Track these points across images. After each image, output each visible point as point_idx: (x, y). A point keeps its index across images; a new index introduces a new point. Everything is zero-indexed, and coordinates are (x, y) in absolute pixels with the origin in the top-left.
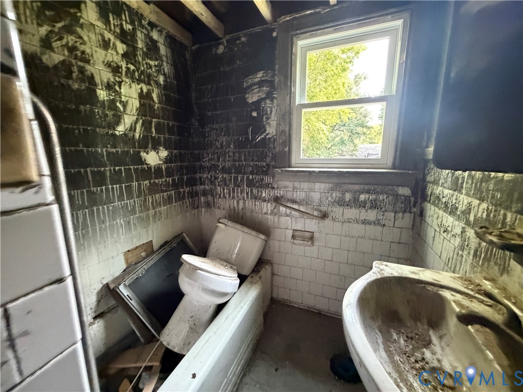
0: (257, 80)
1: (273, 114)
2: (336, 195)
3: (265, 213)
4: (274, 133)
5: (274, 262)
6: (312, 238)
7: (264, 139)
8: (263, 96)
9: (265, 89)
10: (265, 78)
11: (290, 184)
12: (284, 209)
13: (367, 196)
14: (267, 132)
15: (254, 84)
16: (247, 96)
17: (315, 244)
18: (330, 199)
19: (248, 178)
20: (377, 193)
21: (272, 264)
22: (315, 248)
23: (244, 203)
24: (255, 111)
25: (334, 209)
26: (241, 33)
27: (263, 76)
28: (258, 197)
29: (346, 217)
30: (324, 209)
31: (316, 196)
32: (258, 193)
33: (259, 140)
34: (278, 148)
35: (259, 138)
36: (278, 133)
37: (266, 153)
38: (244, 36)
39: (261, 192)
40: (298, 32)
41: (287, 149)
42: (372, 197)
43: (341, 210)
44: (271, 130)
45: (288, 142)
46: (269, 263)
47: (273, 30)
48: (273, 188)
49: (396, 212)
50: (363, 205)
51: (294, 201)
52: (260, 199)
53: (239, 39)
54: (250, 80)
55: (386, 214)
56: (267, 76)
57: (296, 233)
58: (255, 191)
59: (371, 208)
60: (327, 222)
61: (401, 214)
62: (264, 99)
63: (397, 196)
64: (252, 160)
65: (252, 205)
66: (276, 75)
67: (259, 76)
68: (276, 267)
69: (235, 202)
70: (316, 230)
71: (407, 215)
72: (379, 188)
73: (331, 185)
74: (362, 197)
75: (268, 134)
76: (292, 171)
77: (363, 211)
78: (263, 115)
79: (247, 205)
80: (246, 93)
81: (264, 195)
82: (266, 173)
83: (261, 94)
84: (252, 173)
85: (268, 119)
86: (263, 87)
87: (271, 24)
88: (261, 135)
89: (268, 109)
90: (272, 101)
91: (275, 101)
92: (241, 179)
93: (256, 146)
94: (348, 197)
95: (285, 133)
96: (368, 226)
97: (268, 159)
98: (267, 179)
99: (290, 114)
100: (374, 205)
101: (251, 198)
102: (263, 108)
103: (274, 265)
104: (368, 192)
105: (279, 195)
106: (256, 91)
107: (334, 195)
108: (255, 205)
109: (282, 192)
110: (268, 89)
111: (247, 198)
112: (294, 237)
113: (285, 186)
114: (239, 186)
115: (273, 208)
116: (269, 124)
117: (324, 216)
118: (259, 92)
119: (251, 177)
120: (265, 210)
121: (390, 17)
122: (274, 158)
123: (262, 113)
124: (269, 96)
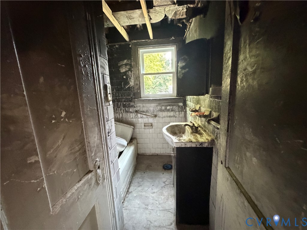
0: (124, 63)
1: (132, 77)
2: (159, 108)
3: (132, 118)
4: (133, 85)
5: (138, 138)
6: (152, 125)
7: (129, 87)
8: (127, 70)
9: (128, 67)
10: (128, 63)
11: (141, 105)
12: (140, 115)
13: (170, 107)
14: (130, 84)
15: (123, 65)
16: (120, 69)
17: (153, 128)
18: (157, 109)
19: (123, 103)
20: (173, 106)
21: (136, 139)
22: (153, 129)
23: (122, 115)
24: (125, 76)
25: (159, 113)
26: (116, 44)
27: (127, 62)
28: (128, 111)
29: (163, 115)
30: (155, 113)
31: (152, 109)
32: (128, 110)
33: (127, 88)
34: (135, 90)
35: (127, 87)
36: (135, 85)
37: (130, 93)
38: (118, 45)
39: (130, 109)
40: (140, 47)
41: (139, 91)
42: (171, 107)
43: (161, 113)
44: (132, 83)
45: (139, 88)
46: (135, 138)
47: (130, 45)
48: (135, 107)
49: (179, 112)
50: (168, 110)
51: (144, 112)
52: (129, 112)
53: (115, 46)
54: (121, 63)
55: (176, 113)
56: (128, 62)
57: (145, 125)
58: (127, 109)
59: (171, 111)
60: (157, 118)
61: (181, 112)
62: (128, 71)
63: (179, 106)
64: (125, 96)
65: (126, 115)
66: (132, 62)
67: (125, 62)
68: (138, 140)
69: (118, 114)
70: (153, 122)
71: (183, 112)
72: (173, 104)
73: (157, 104)
74: (168, 108)
75: (130, 85)
76: (142, 100)
77: (169, 112)
78: (128, 78)
79: (123, 115)
80: (120, 68)
81: (131, 110)
82: (131, 101)
83: (126, 69)
84: (125, 102)
85: (130, 79)
86: (127, 66)
87: (128, 42)
88: (127, 85)
89: (130, 75)
90: (131, 72)
91: (132, 72)
92: (120, 105)
93: (126, 90)
94: (163, 108)
95: (138, 84)
96: (171, 118)
97: (132, 95)
98: (132, 104)
99: (139, 77)
100: (172, 110)
101: (125, 112)
102: (128, 74)
103: (137, 139)
104: (170, 105)
105: (137, 110)
106: (124, 67)
107: (158, 108)
108: (127, 115)
109: (138, 109)
110: (129, 67)
111: (123, 112)
112: (145, 126)
113: (140, 106)
114: (119, 107)
115: (135, 115)
116: (131, 81)
117: (156, 116)
118: (125, 68)
119: (124, 103)
120: (132, 117)
121: (170, 46)
122: (134, 94)
123: (128, 77)
124: (130, 70)
